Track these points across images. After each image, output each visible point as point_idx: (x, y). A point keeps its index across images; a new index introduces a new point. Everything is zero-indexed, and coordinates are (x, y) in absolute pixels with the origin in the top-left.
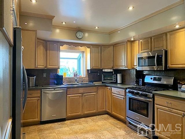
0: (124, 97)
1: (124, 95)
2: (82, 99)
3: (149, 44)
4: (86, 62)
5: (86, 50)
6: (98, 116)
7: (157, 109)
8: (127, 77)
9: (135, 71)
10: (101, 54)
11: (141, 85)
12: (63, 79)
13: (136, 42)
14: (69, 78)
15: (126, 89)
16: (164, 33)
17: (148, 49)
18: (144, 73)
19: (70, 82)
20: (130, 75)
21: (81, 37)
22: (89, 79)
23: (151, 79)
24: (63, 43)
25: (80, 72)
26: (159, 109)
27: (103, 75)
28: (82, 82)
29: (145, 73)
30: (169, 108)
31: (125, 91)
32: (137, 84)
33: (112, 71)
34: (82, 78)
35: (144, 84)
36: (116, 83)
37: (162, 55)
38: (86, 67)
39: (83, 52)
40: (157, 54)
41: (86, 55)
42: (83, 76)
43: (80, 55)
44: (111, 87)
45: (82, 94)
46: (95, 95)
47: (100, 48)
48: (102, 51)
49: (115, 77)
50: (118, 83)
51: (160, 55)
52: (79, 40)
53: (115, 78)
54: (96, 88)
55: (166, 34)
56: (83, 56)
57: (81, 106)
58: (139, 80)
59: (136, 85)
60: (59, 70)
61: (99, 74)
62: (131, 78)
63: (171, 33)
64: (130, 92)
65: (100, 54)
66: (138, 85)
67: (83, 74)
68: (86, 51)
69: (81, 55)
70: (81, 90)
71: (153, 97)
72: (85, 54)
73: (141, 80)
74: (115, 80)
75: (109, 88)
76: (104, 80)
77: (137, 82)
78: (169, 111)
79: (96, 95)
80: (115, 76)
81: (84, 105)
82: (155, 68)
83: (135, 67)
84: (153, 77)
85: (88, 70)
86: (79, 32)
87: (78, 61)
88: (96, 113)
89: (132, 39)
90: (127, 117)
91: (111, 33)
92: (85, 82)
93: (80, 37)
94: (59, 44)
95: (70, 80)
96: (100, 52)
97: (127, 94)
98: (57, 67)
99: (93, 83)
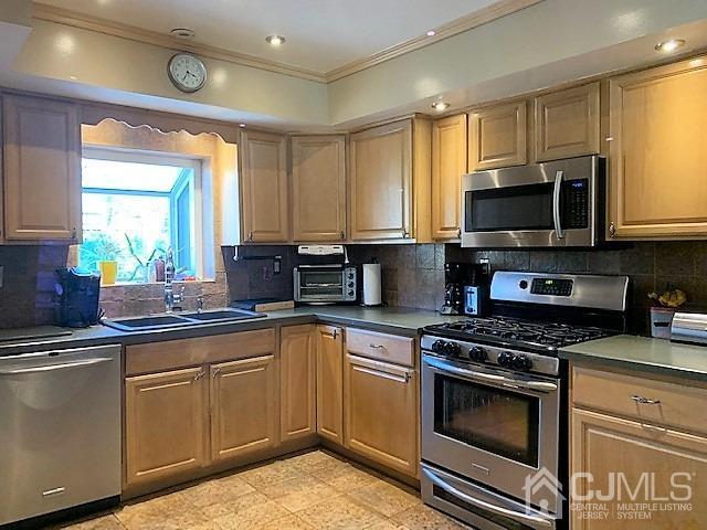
0: (406, 370)
1: (410, 363)
2: (203, 389)
3: (518, 132)
4: (218, 209)
5: (216, 151)
6: (279, 464)
7: (586, 426)
8: (406, 280)
9: (442, 250)
10: (289, 172)
11: (476, 313)
12: (102, 296)
13: (454, 120)
14: (130, 290)
15: (422, 332)
16: (593, 81)
17: (515, 153)
18: (482, 261)
19: (137, 306)
20: (418, 270)
21: (196, 85)
22: (231, 293)
23: (524, 285)
24: (95, 110)
25: (183, 256)
26: (594, 427)
27: (299, 269)
28: (200, 305)
29: (486, 261)
30: (649, 422)
31: (415, 343)
32: (453, 305)
33: (341, 250)
34: (200, 286)
35: (489, 307)
36: (358, 304)
37: (586, 182)
38: (217, 235)
39: (201, 161)
40: (559, 174)
41: (217, 178)
42: (200, 278)
43: (183, 177)
44: (343, 324)
45: (206, 365)
46: (265, 366)
47: (283, 145)
48: (295, 161)
49: (354, 281)
50: (366, 303)
51: (577, 181)
52: (187, 96)
53: (351, 285)
54: (270, 335)
55: (602, 83)
56: (200, 184)
57: (199, 424)
58: (462, 291)
59: (449, 311)
60: (77, 250)
61: (277, 264)
62: (424, 284)
63: (628, 79)
64: (439, 349)
65: (283, 174)
66: (462, 313)
67: (202, 267)
68: (216, 159)
69: (191, 179)
70: (199, 350)
71: (564, 375)
72: (209, 172)
73: (475, 289)
74: (352, 293)
75: (332, 329)
76: (304, 292)
77: (457, 301)
78: (648, 435)
79: (270, 369)
80: (352, 275)
81: (214, 421)
82: (552, 238)
83: (448, 234)
84: (529, 277)
85: (227, 250)
86: (184, 57)
87: (172, 205)
88: (270, 449)
89: (441, 108)
90: (423, 460)
91: (340, 77)
92: (215, 306)
93: (191, 83)
94: (73, 112)
95: (135, 298)
96: (283, 165)
97: (425, 358)
98: (65, 233)
99: (253, 310)
